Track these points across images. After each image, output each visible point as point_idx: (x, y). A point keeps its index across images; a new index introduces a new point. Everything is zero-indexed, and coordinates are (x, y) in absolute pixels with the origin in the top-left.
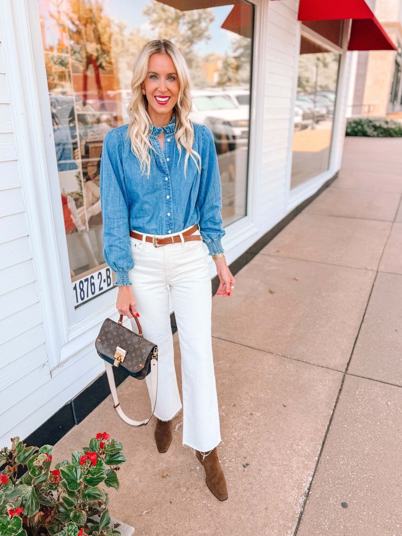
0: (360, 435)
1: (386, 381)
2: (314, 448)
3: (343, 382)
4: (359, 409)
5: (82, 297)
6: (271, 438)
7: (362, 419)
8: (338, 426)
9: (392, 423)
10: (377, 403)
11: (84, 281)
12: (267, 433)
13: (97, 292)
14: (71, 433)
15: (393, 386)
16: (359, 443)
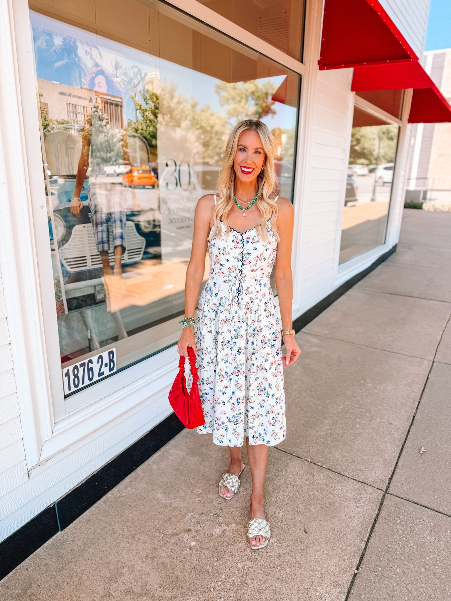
0: (397, 584)
1: (436, 509)
2: (336, 597)
3: (381, 504)
4: (398, 545)
5: (76, 383)
6: (284, 576)
7: (401, 561)
8: (369, 568)
9: (440, 571)
10: (423, 538)
11: (79, 366)
12: (280, 568)
13: (96, 378)
14: (52, 541)
15: (445, 516)
16: (395, 597)
